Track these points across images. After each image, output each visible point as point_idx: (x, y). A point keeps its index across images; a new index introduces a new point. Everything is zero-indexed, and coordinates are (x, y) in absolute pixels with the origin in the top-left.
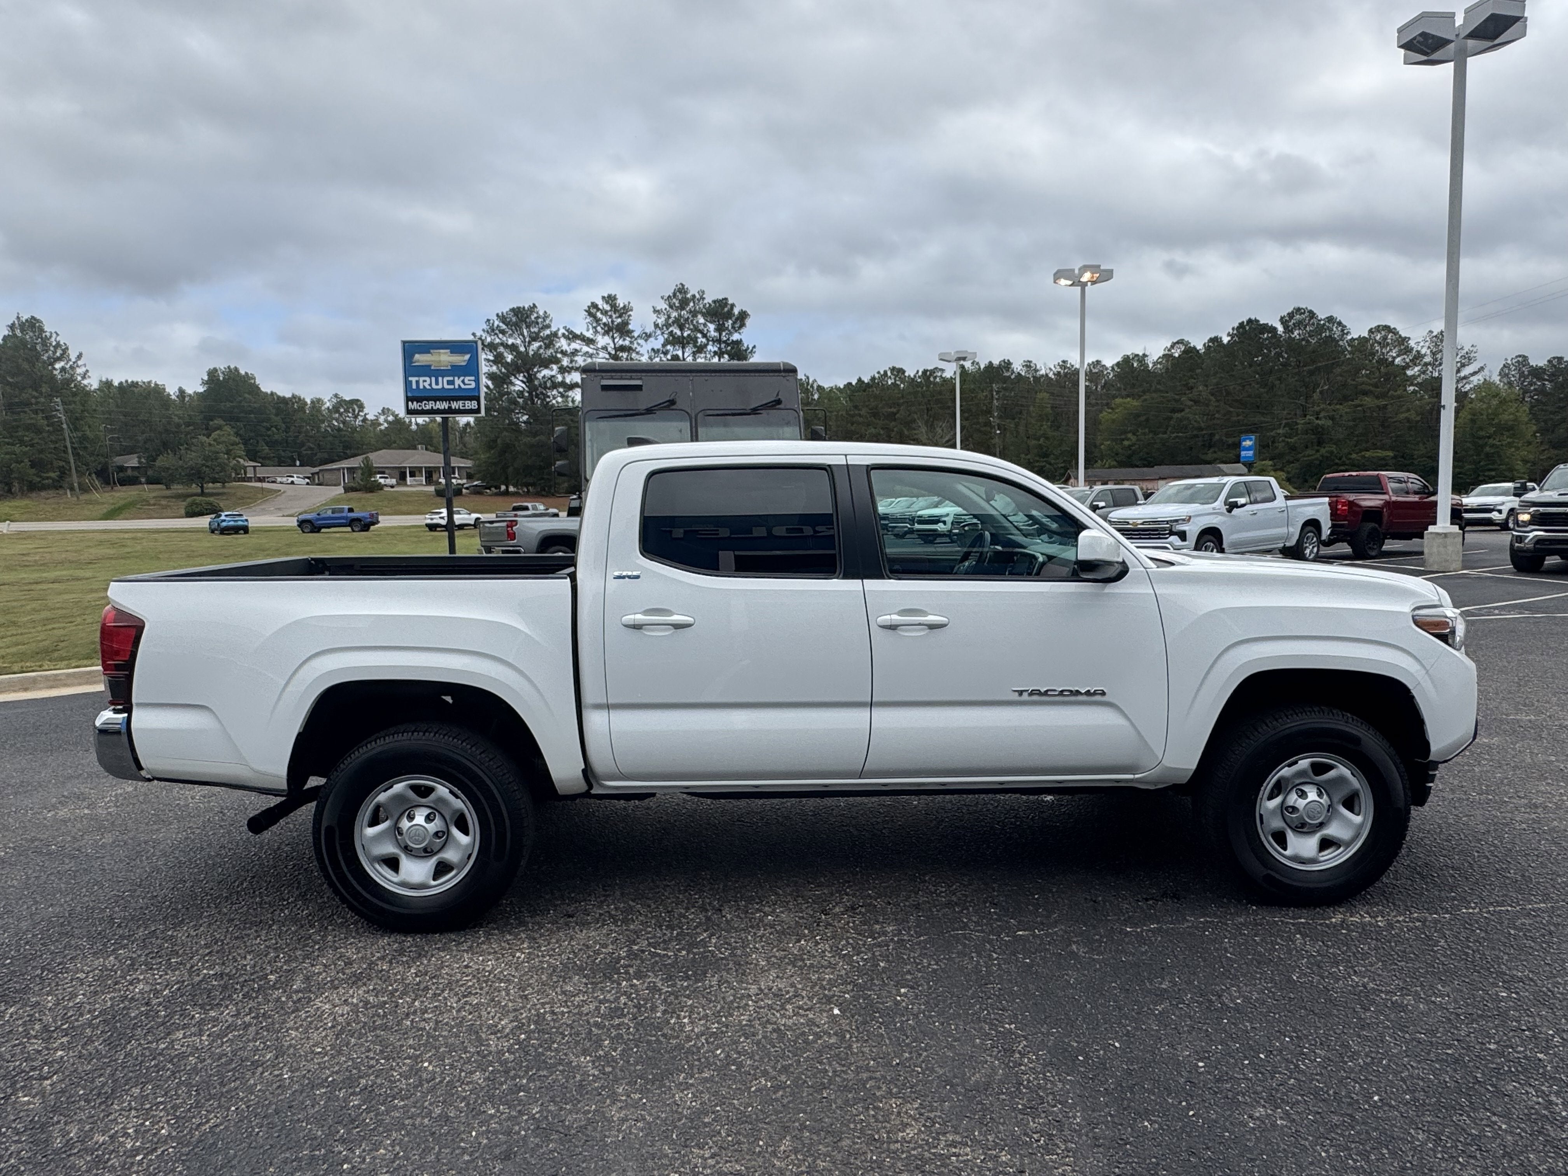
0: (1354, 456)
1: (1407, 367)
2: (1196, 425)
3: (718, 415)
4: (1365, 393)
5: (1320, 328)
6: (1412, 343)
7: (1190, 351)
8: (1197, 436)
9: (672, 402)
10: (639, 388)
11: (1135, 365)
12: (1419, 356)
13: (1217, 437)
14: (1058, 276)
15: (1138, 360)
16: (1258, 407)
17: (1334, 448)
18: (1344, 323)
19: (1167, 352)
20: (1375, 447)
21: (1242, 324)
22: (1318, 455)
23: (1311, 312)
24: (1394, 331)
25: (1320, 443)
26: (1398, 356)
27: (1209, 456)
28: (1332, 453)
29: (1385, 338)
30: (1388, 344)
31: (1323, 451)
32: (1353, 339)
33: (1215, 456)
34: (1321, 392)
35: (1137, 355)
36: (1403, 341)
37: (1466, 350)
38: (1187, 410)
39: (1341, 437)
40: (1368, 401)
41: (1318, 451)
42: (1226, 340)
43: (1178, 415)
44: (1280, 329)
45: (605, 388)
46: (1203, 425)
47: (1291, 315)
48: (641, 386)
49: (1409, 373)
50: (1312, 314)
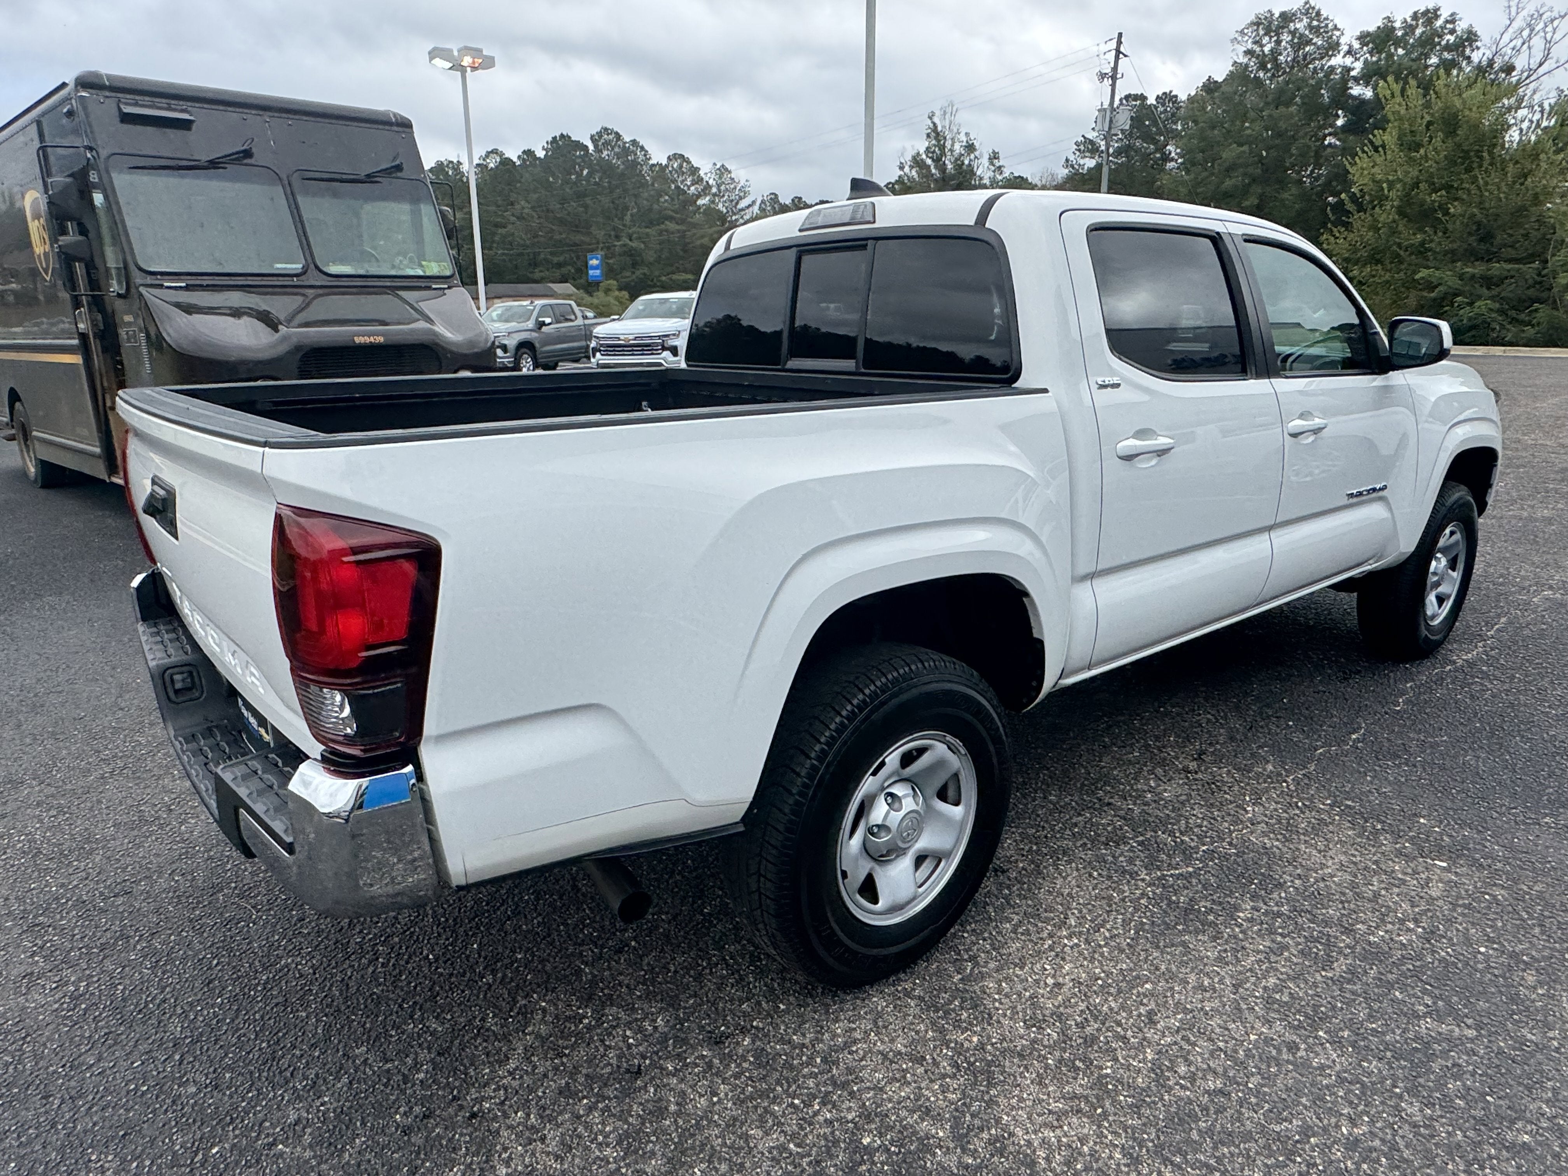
0: (664, 278)
1: (699, 196)
2: (522, 242)
3: (322, 180)
4: (671, 219)
5: (626, 151)
6: (702, 173)
7: (506, 162)
8: (521, 254)
9: (247, 154)
10: (185, 125)
11: (450, 173)
12: (708, 186)
13: (542, 256)
14: (434, 54)
15: (453, 168)
16: (577, 226)
17: (646, 270)
18: (646, 148)
19: (482, 162)
20: (678, 270)
21: (554, 138)
22: (634, 277)
23: (617, 133)
24: (688, 162)
25: (634, 265)
26: (693, 185)
27: (537, 275)
28: (645, 274)
29: (681, 166)
30: (683, 173)
31: (638, 273)
32: (653, 165)
33: (542, 274)
34: (632, 215)
35: (452, 162)
36: (694, 171)
37: (742, 184)
38: (510, 226)
39: (652, 259)
40: (671, 226)
41: (633, 273)
42: (541, 154)
43: (500, 231)
44: (591, 147)
45: (127, 118)
46: (528, 242)
47: (600, 134)
48: (190, 122)
49: (700, 202)
50: (618, 136)
